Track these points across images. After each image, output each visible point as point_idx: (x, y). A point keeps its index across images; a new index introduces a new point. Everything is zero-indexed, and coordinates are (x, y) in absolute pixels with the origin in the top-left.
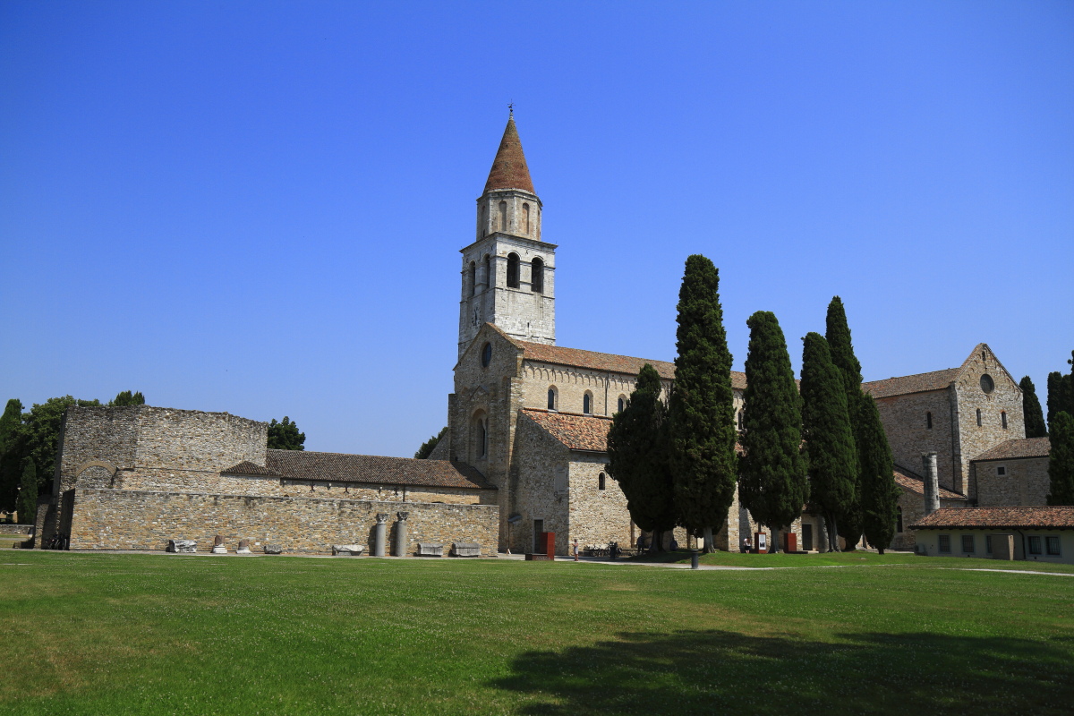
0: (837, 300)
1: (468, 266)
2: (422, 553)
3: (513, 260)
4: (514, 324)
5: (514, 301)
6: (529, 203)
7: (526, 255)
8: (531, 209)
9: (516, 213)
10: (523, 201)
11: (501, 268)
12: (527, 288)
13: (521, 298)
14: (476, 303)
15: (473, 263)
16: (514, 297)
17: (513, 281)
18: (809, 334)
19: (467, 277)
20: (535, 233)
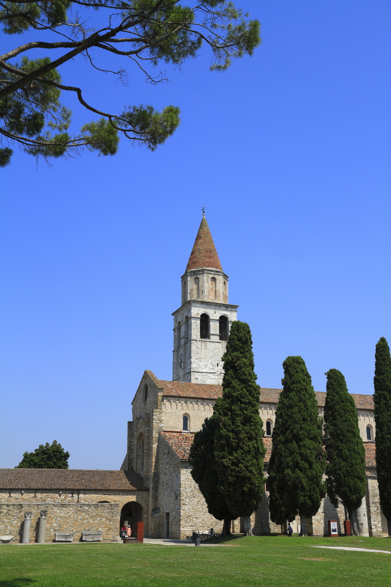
0: (383, 340)
1: (177, 324)
2: (57, 539)
3: (205, 319)
4: (206, 365)
5: (206, 348)
6: (216, 277)
7: (215, 315)
8: (217, 281)
9: (206, 285)
10: (211, 276)
11: (196, 325)
12: (217, 338)
13: (211, 346)
14: (181, 351)
15: (179, 323)
16: (206, 345)
17: (205, 333)
18: (331, 370)
19: (176, 333)
20: (221, 298)
